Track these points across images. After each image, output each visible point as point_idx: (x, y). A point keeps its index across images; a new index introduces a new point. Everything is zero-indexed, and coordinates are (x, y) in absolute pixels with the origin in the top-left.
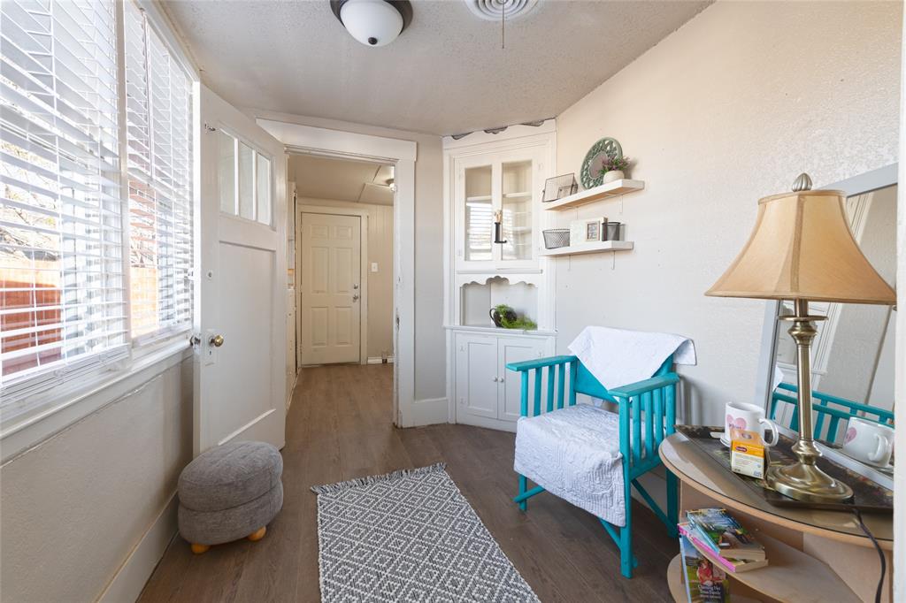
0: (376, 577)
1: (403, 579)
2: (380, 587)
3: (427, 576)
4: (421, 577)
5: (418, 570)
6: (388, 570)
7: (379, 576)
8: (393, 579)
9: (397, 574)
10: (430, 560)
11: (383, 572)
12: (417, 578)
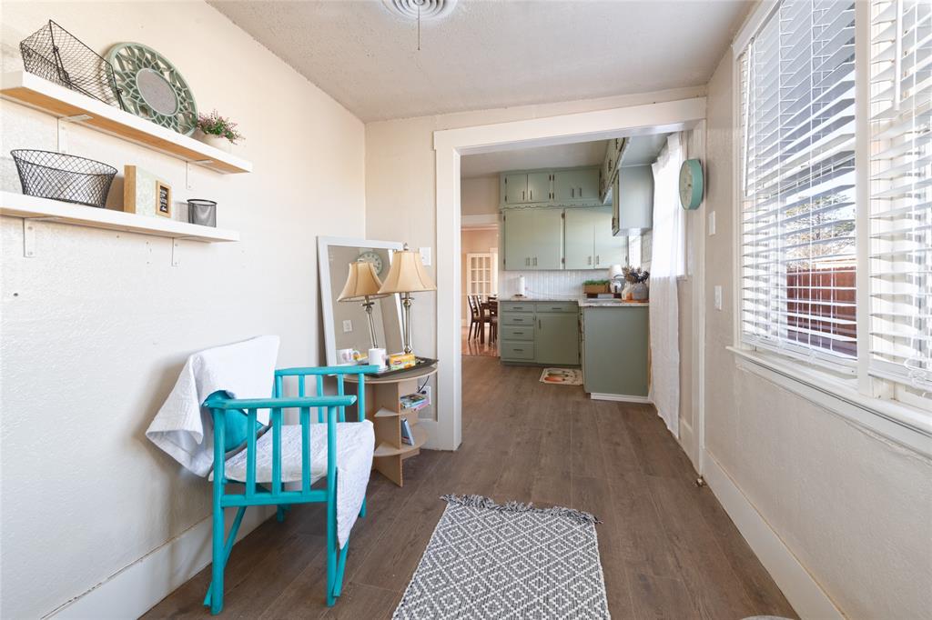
0: (550, 600)
1: (524, 586)
2: (548, 589)
3: (501, 578)
4: (507, 579)
5: (506, 587)
6: (535, 600)
7: (546, 599)
8: (534, 590)
9: (528, 593)
10: (489, 590)
11: (541, 601)
12: (512, 580)
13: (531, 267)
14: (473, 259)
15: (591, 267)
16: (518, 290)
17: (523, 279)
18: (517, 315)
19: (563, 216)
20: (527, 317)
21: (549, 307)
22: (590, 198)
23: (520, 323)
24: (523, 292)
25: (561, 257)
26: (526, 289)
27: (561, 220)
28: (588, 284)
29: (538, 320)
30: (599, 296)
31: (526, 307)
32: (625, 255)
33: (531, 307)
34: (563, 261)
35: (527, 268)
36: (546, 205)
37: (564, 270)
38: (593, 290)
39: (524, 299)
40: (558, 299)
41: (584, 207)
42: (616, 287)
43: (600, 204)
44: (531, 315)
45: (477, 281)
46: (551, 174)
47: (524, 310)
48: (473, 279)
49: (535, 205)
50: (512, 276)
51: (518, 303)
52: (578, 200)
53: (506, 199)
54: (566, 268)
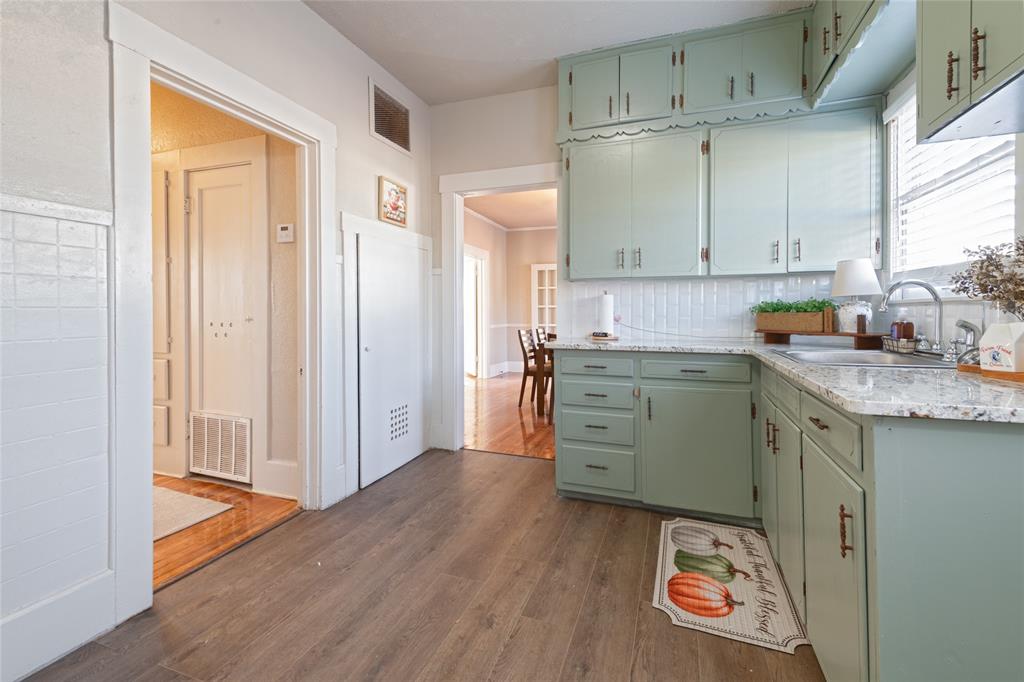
13: (627, 272)
14: (541, 273)
15: (780, 268)
16: (599, 322)
17: (610, 299)
18: (596, 384)
19: (706, 147)
20: (618, 390)
21: (673, 368)
22: (779, 96)
23: (599, 402)
24: (609, 328)
25: (701, 245)
26: (616, 320)
27: (702, 158)
28: (765, 310)
29: (644, 399)
30: (793, 338)
31: (614, 366)
32: (876, 234)
33: (626, 366)
34: (706, 255)
35: (620, 273)
36: (664, 124)
37: (709, 277)
38: (777, 324)
39: (613, 346)
40: (699, 347)
41: (762, 119)
42: (861, 319)
43: (807, 109)
44: (629, 384)
45: (547, 306)
46: (678, 52)
47: (608, 371)
48: (541, 301)
49: (635, 128)
50: (586, 293)
51: (599, 356)
52: (744, 106)
53: (571, 120)
54: (713, 273)
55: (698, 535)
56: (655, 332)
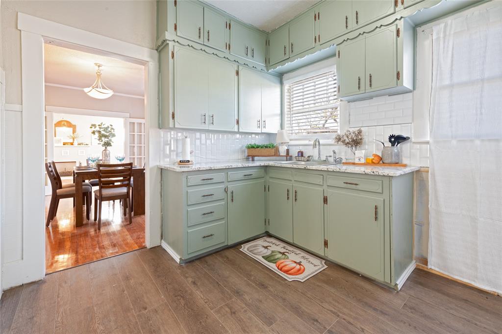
13: (207, 127)
17: (188, 141)
18: (207, 189)
19: (237, 73)
20: (218, 190)
22: (260, 62)
23: (210, 199)
24: (189, 157)
25: (236, 118)
26: (191, 153)
27: (236, 77)
29: (229, 193)
34: (238, 122)
35: (204, 127)
36: (222, 55)
41: (254, 69)
43: (267, 71)
44: (223, 186)
46: (228, 23)
47: (215, 181)
49: (210, 51)
52: (250, 61)
53: (176, 29)
54: (240, 131)
55: (256, 248)
56: (206, 158)
